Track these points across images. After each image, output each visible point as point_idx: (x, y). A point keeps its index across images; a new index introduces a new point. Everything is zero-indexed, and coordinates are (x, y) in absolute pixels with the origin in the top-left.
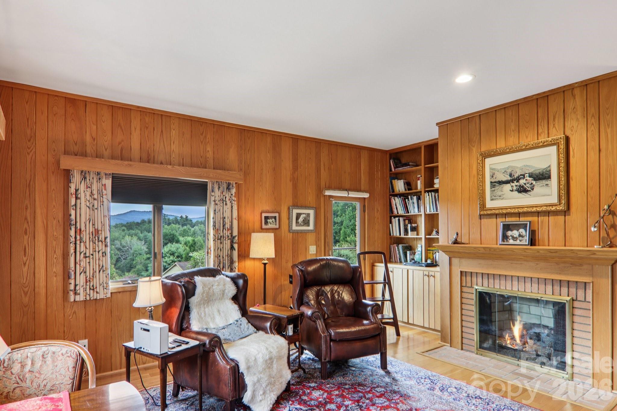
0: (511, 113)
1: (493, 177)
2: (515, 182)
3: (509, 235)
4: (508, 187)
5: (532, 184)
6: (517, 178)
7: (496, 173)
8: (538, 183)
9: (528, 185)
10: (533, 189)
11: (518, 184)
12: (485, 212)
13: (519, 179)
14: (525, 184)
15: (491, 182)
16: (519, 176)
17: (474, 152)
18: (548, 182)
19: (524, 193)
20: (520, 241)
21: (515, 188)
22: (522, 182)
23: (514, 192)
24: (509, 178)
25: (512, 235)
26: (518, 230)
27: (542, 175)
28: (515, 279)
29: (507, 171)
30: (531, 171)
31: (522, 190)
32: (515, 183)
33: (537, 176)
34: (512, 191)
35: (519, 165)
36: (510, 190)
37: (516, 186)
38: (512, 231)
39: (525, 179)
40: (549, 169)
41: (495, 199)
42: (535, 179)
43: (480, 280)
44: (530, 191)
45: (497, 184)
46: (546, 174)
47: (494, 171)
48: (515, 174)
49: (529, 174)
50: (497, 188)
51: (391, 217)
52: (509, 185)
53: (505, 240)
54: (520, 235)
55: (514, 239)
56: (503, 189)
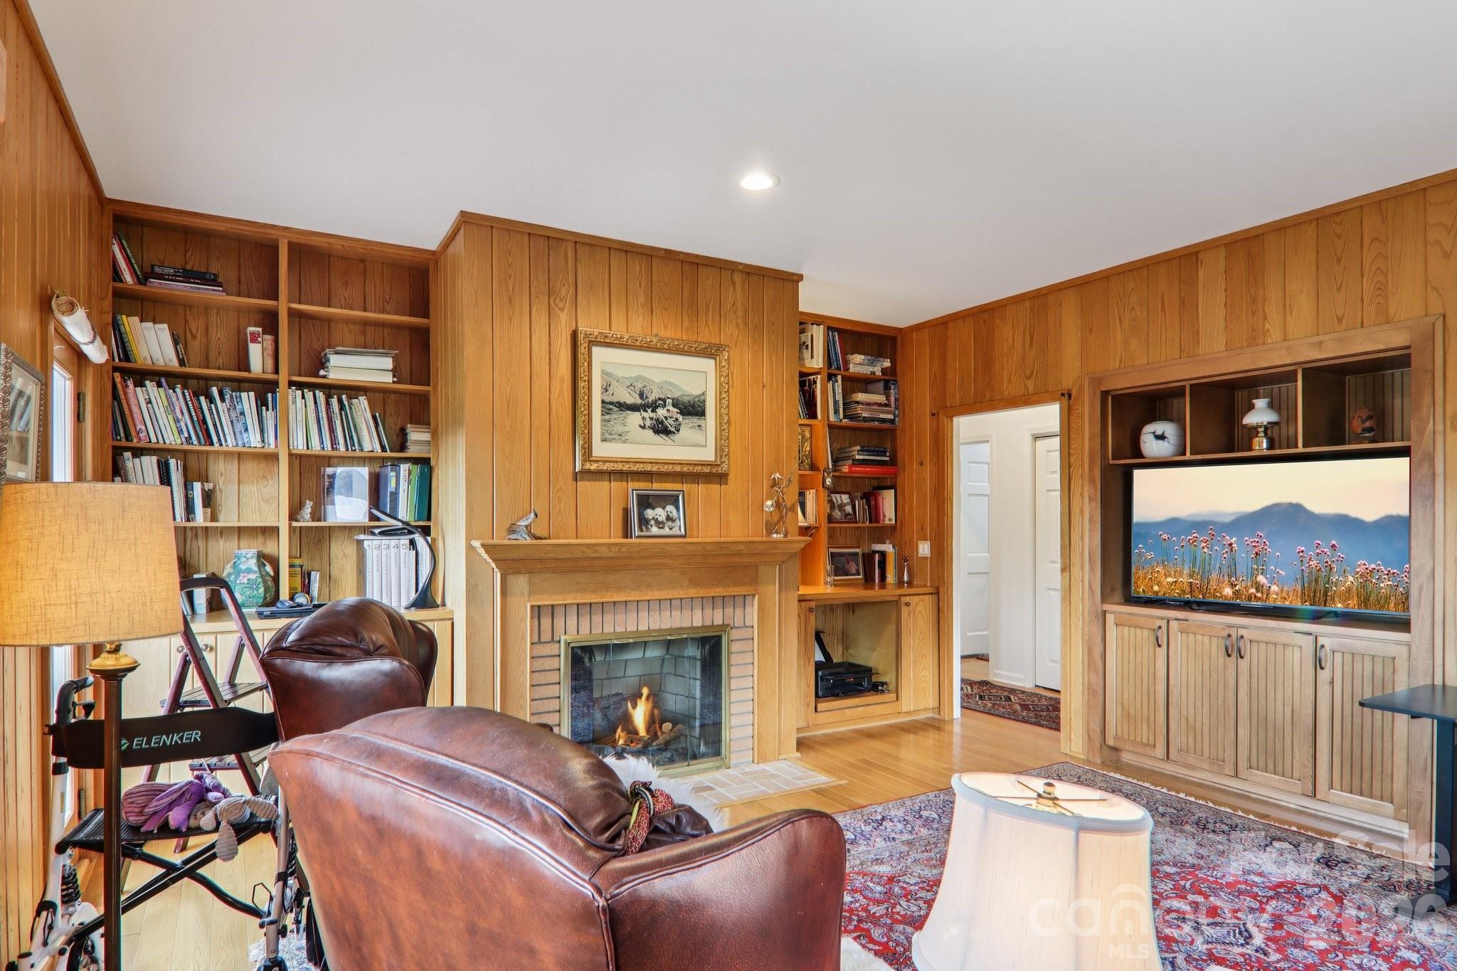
0: (638, 269)
1: (606, 390)
2: (649, 410)
3: (650, 517)
4: (635, 418)
5: (677, 420)
6: (652, 404)
7: (614, 383)
8: (687, 421)
9: (671, 421)
10: (678, 431)
11: (653, 415)
12: (594, 467)
13: (657, 407)
14: (666, 418)
15: (603, 402)
16: (656, 401)
17: (563, 323)
18: (701, 422)
19: (663, 436)
20: (671, 529)
21: (648, 423)
22: (661, 412)
23: (646, 430)
24: (639, 401)
25: (656, 517)
26: (664, 508)
27: (693, 406)
28: (643, 606)
29: (635, 384)
30: (676, 396)
31: (661, 429)
32: (648, 414)
33: (686, 407)
34: (643, 427)
35: (658, 378)
36: (640, 426)
37: (652, 419)
38: (653, 508)
39: (666, 409)
40: (702, 398)
41: (610, 440)
42: (682, 413)
43: (572, 621)
44: (674, 433)
45: (615, 407)
46: (699, 406)
47: (609, 379)
48: (649, 395)
49: (673, 399)
50: (615, 416)
51: (117, 452)
52: (637, 414)
53: (644, 528)
54: (669, 518)
55: (660, 524)
56: (626, 420)
